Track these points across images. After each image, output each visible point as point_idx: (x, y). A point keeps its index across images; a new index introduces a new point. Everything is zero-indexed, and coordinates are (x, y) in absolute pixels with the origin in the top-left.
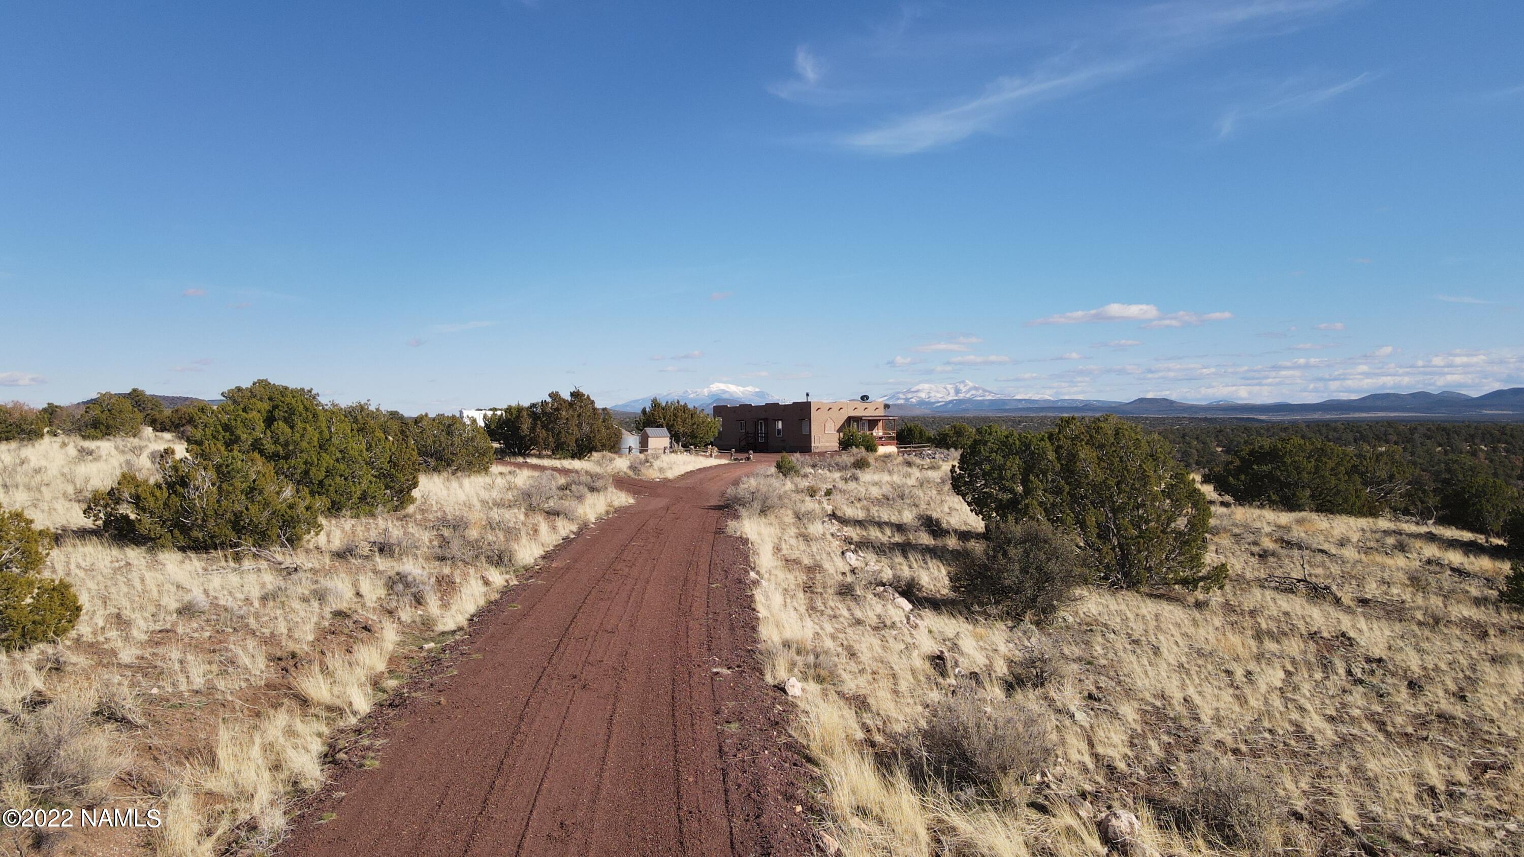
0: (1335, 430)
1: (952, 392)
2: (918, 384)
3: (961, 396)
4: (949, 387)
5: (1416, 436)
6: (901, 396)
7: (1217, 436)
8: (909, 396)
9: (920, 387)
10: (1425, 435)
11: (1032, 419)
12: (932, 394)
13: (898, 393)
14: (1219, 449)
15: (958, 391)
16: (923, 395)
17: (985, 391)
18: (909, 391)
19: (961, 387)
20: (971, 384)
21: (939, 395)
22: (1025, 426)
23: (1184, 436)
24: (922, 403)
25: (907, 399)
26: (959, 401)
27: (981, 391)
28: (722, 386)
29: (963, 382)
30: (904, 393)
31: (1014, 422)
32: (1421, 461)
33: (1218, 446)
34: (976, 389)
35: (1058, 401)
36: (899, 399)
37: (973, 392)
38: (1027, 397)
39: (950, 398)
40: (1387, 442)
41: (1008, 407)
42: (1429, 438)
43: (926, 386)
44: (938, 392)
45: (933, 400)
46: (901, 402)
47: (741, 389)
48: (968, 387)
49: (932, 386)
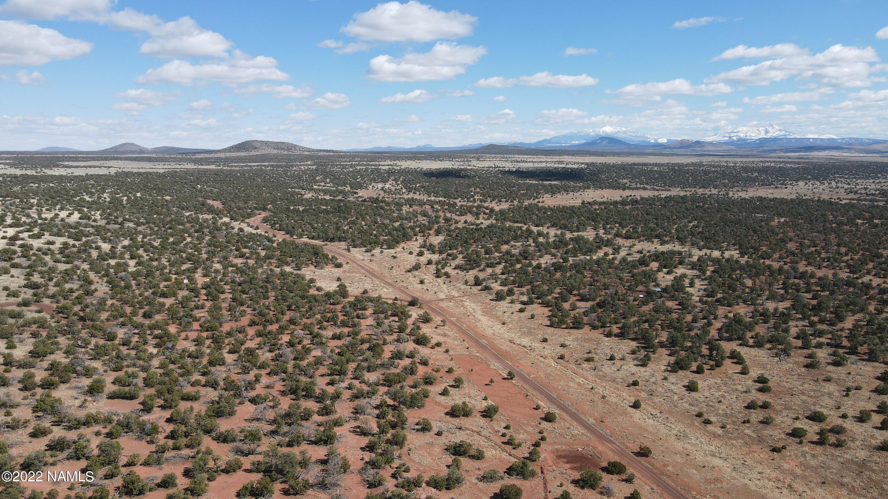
1: (763, 133)
3: (769, 135)
4: (761, 129)
6: (727, 135)
8: (732, 135)
9: (740, 129)
12: (748, 134)
13: (725, 133)
15: (767, 132)
16: (742, 135)
17: (786, 132)
18: (733, 132)
19: (770, 129)
20: (777, 127)
24: (740, 139)
25: (730, 137)
27: (783, 132)
29: (771, 126)
30: (729, 133)
34: (780, 130)
36: (725, 137)
37: (778, 132)
39: (761, 137)
43: (745, 129)
44: (753, 133)
45: (748, 138)
48: (774, 130)
49: (749, 128)
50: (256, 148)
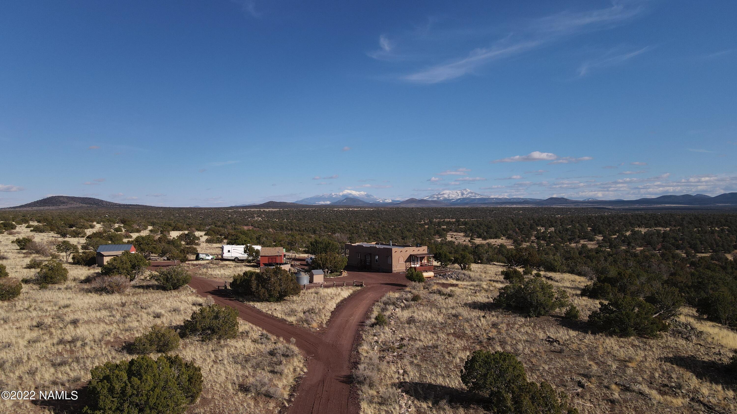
0: (645, 218)
1: (460, 194)
2: (444, 190)
3: (464, 196)
4: (458, 192)
5: (684, 223)
6: (435, 196)
7: (588, 221)
8: (439, 196)
9: (444, 192)
10: (689, 222)
11: (498, 209)
12: (450, 195)
13: (434, 195)
14: (589, 229)
15: (463, 194)
16: (446, 196)
17: (476, 194)
18: (439, 194)
19: (465, 192)
20: (469, 191)
21: (454, 196)
22: (495, 213)
23: (572, 222)
24: (445, 199)
25: (438, 198)
26: (464, 199)
27: (474, 194)
28: (349, 192)
29: (465, 190)
30: (437, 195)
31: (490, 210)
32: (687, 238)
33: (589, 226)
34: (472, 193)
35: (511, 199)
36: (434, 198)
37: (470, 194)
38: (496, 197)
39: (459, 197)
40: (670, 225)
41: (487, 202)
42: (691, 223)
43: (448, 192)
44: (453, 194)
45: (450, 198)
46: (435, 199)
47: (358, 193)
48: (467, 192)
49: (450, 191)
50: (64, 203)
